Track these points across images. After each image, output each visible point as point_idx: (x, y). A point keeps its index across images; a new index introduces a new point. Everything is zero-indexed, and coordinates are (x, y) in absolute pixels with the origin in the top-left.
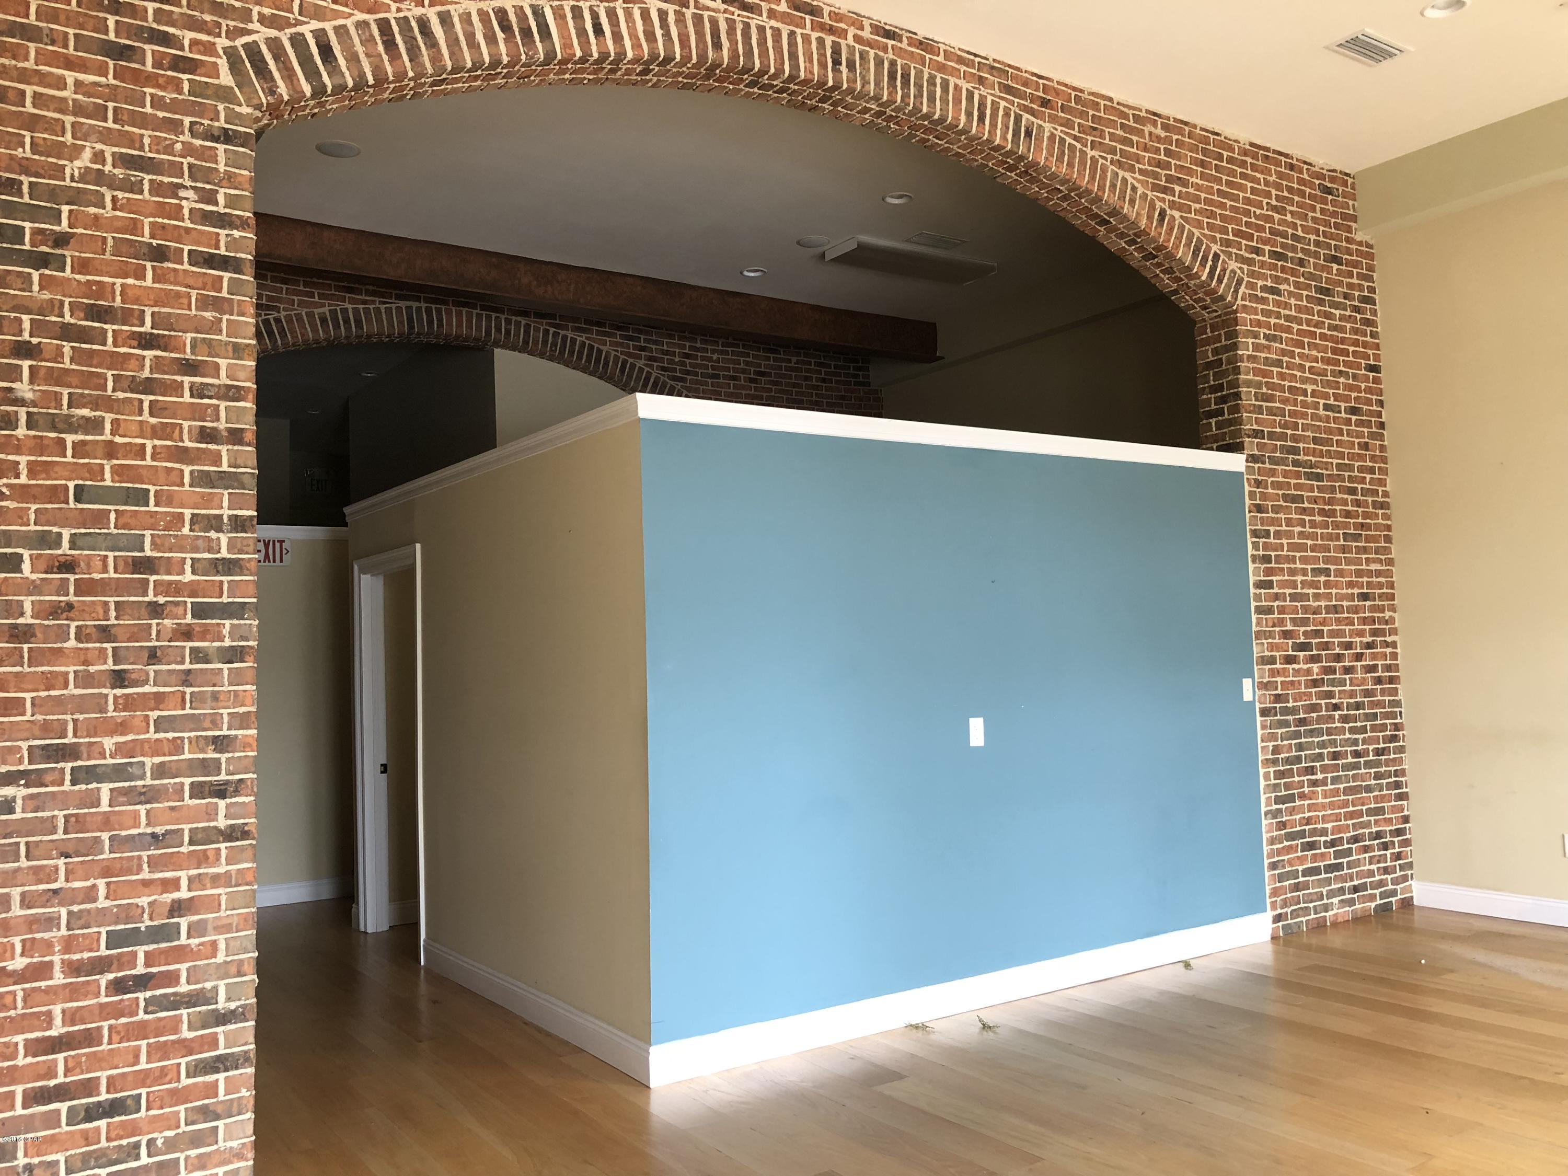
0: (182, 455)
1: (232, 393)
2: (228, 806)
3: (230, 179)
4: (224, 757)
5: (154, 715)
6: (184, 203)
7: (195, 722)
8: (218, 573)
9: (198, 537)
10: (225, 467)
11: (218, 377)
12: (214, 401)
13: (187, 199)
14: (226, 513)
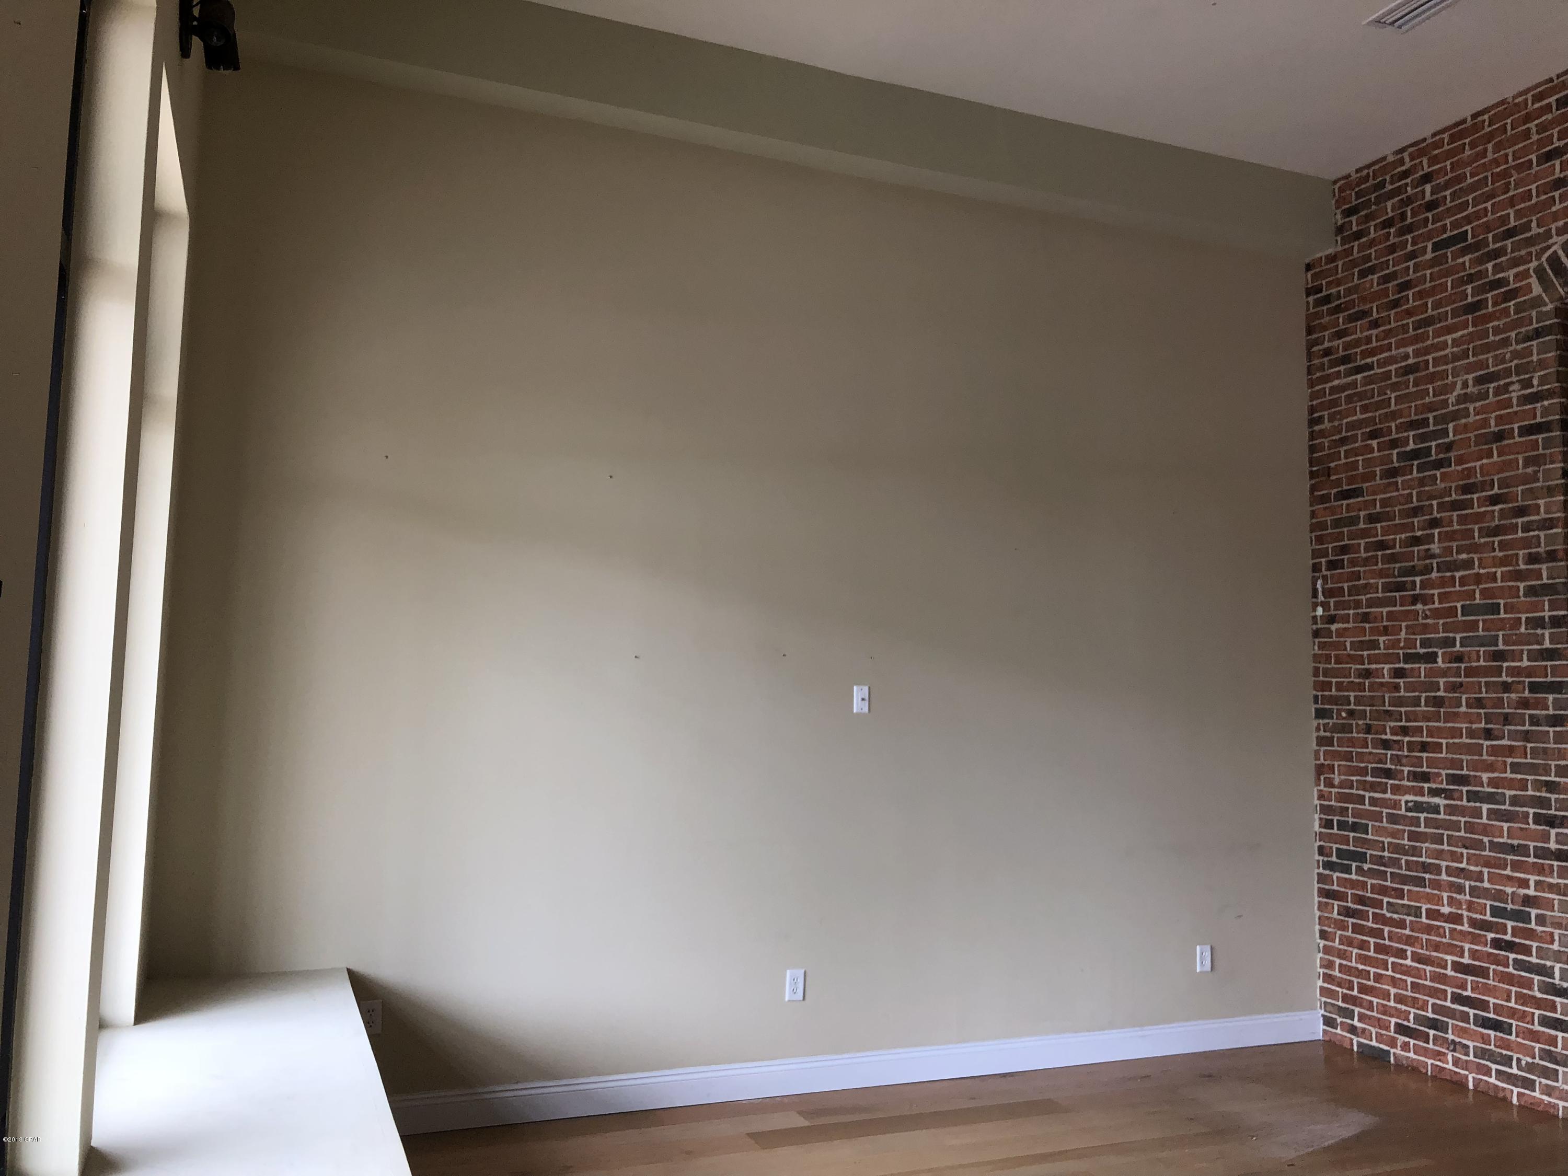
0: (1518, 576)
1: (1548, 524)
2: (1557, 834)
3: (1542, 364)
4: (1553, 797)
5: (1509, 760)
6: (1514, 394)
7: (1533, 769)
8: (1543, 660)
9: (1529, 634)
10: (1545, 581)
11: (1538, 514)
12: (1536, 533)
13: (1514, 391)
14: (1547, 614)
